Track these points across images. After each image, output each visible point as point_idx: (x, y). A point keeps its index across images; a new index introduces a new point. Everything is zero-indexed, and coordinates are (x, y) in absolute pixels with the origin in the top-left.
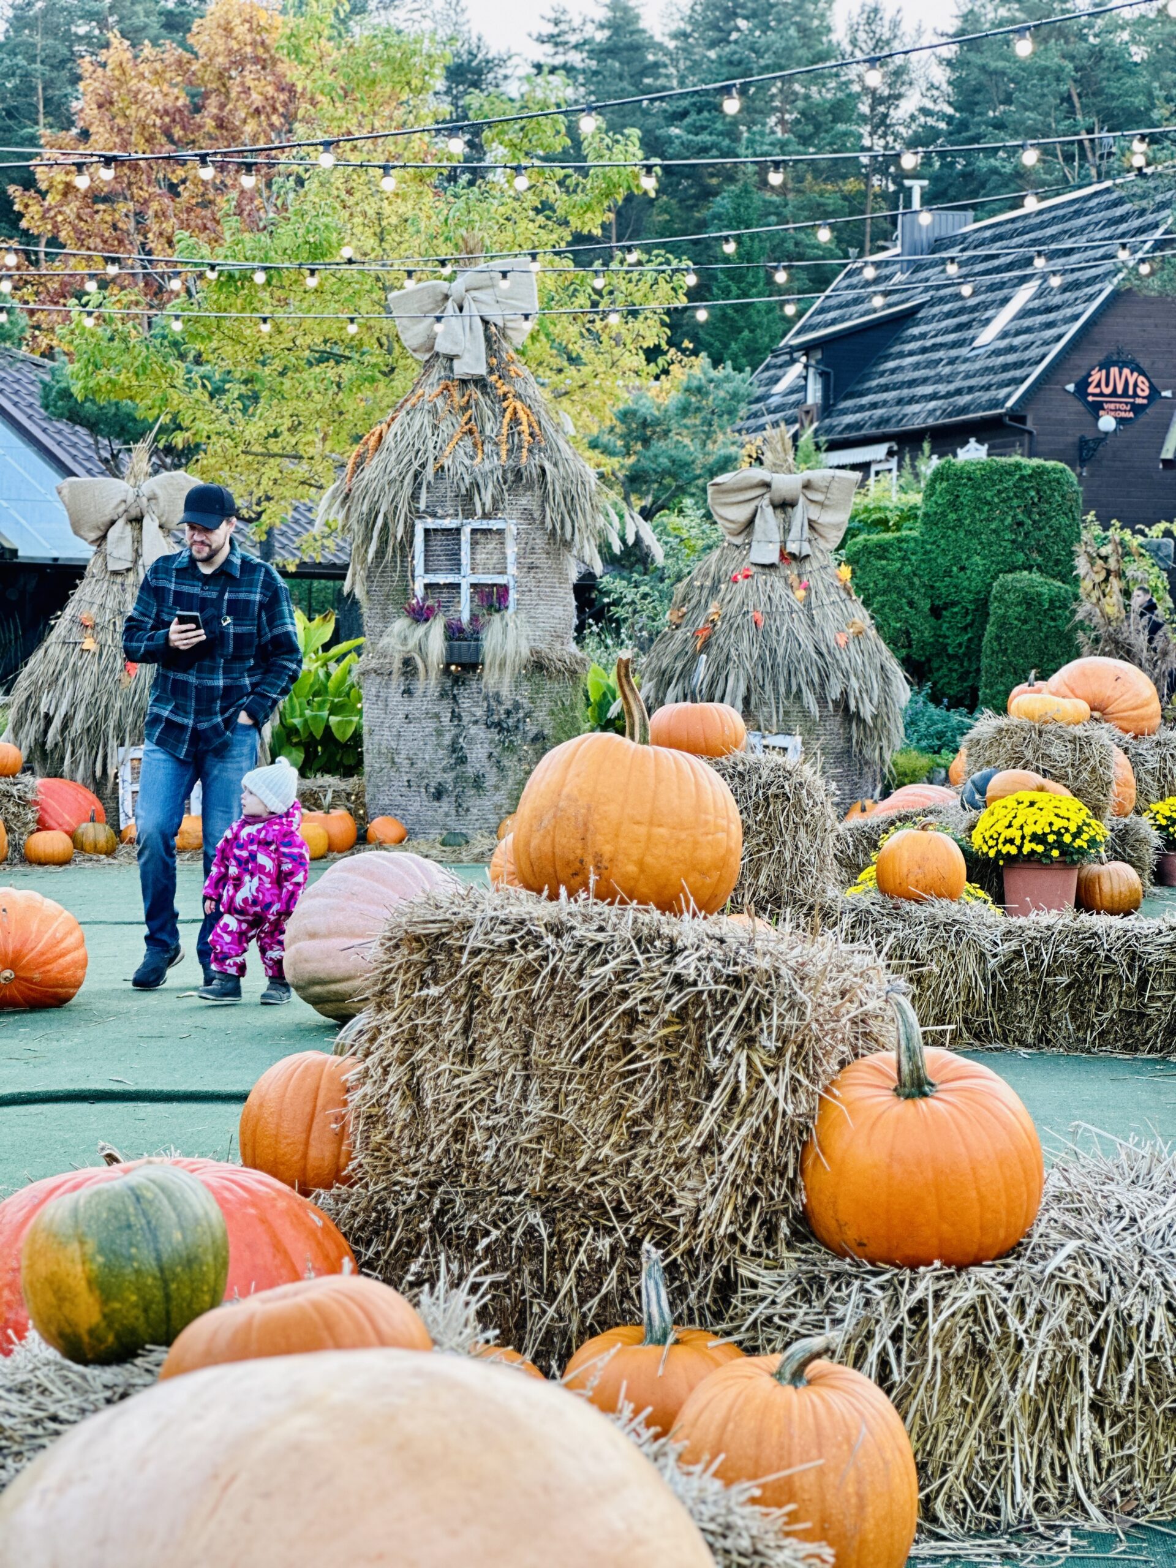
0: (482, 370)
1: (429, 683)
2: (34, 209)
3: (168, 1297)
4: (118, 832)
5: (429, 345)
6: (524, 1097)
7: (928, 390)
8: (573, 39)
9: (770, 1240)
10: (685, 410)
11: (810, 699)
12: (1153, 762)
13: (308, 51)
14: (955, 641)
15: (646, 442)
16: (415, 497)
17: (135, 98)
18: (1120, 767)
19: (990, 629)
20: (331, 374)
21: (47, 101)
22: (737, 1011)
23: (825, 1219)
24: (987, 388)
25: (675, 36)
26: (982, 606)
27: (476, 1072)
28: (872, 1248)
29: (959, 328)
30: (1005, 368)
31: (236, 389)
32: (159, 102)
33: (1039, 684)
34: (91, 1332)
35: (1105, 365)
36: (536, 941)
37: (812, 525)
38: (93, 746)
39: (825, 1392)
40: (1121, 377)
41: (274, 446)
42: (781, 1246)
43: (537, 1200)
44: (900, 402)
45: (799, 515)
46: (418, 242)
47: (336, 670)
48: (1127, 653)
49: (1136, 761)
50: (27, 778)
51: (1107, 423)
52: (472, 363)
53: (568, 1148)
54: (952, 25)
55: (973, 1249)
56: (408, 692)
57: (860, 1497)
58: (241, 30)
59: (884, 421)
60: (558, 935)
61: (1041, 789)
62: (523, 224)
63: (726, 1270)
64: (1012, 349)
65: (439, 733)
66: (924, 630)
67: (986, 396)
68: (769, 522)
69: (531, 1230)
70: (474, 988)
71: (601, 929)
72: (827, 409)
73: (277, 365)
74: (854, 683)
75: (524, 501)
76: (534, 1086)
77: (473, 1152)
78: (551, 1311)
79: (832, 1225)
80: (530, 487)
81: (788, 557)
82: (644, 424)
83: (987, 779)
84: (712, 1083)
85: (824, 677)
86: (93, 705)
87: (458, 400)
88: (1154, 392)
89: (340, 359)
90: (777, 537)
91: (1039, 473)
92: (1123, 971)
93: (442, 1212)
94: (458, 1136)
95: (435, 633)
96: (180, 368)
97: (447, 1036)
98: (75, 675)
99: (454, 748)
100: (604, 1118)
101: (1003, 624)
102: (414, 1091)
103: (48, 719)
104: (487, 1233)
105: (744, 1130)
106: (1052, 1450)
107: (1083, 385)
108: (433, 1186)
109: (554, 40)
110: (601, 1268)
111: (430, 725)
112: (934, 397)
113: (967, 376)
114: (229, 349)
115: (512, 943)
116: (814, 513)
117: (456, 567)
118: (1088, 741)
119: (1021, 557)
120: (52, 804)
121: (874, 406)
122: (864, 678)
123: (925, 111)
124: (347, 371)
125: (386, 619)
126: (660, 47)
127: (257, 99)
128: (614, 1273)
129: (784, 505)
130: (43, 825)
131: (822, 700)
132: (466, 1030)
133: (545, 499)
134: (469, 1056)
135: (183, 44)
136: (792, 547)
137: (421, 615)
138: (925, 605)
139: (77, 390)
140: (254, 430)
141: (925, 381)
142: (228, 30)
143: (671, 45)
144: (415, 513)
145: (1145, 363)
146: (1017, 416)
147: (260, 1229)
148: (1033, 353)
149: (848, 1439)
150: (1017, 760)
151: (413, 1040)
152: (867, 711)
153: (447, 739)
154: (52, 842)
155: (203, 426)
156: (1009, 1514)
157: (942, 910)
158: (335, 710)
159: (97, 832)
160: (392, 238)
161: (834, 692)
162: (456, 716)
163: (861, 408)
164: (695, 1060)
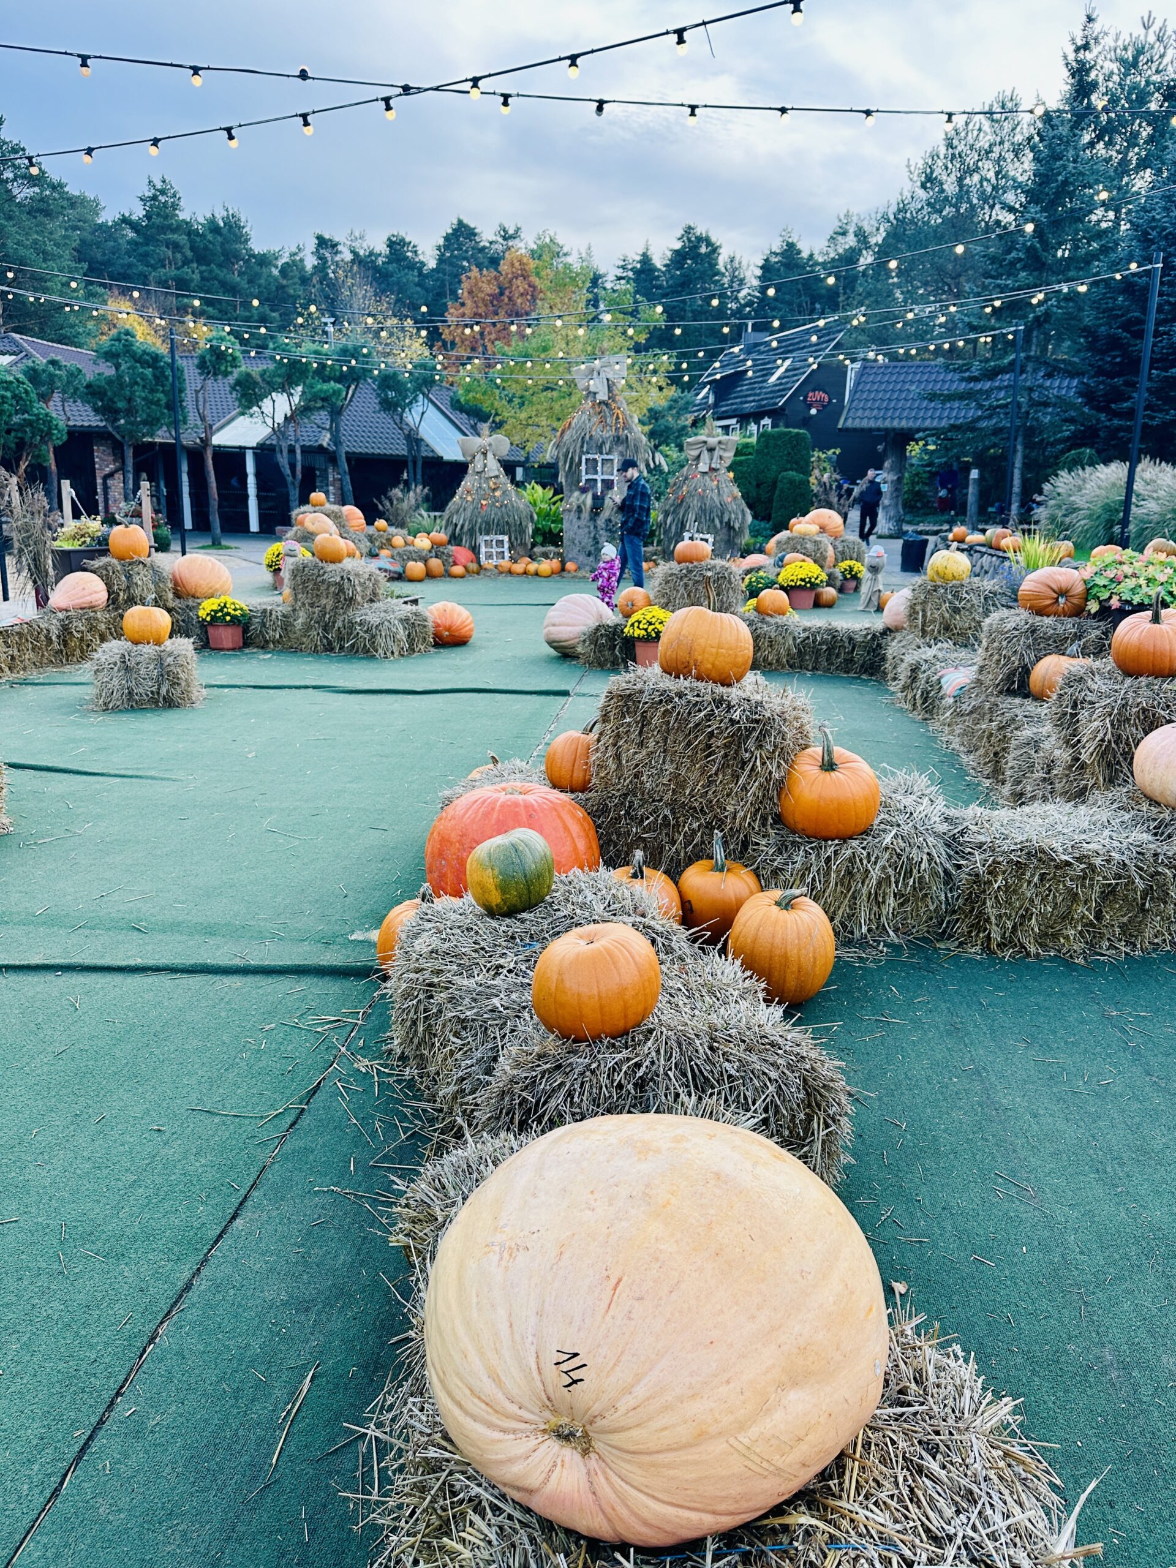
0: (606, 398)
1: (586, 515)
2: (447, 331)
3: (529, 892)
4: (480, 566)
5: (587, 388)
6: (664, 762)
7: (751, 398)
8: (630, 267)
9: (764, 825)
10: (670, 408)
11: (717, 522)
12: (840, 549)
13: (543, 274)
14: (764, 496)
15: (657, 420)
16: (582, 447)
17: (480, 290)
18: (830, 552)
19: (777, 492)
20: (549, 395)
21: (450, 290)
22: (755, 734)
23: (790, 819)
24: (772, 398)
25: (665, 266)
26: (774, 484)
27: (644, 752)
28: (809, 832)
29: (763, 376)
30: (779, 391)
31: (516, 401)
32: (489, 291)
33: (801, 518)
34: (497, 905)
35: (814, 390)
36: (671, 700)
37: (721, 458)
38: (471, 535)
39: (800, 913)
40: (820, 395)
41: (530, 422)
42: (769, 827)
43: (667, 805)
44: (742, 403)
45: (716, 453)
46: (580, 346)
47: (553, 508)
48: (831, 507)
49: (835, 548)
50: (450, 547)
51: (813, 411)
52: (603, 396)
53: (682, 785)
54: (761, 263)
55: (850, 833)
56: (579, 518)
57: (815, 958)
58: (517, 264)
59: (735, 410)
60: (680, 697)
61: (804, 561)
62: (617, 339)
63: (745, 836)
64: (781, 384)
65: (590, 533)
66: (753, 493)
67: (772, 401)
68: (705, 456)
69: (665, 816)
70: (644, 718)
71: (698, 695)
72: (716, 405)
73: (531, 391)
74: (733, 516)
75: (620, 448)
76: (668, 758)
77: (642, 783)
78: (674, 849)
79: (792, 822)
80: (622, 443)
81: (712, 469)
82: (656, 413)
83: (784, 556)
84: (744, 763)
85: (723, 513)
86: (471, 521)
87: (598, 410)
88: (830, 400)
89: (553, 389)
90: (708, 461)
91: (798, 434)
92: (847, 644)
93: (630, 807)
94: (636, 776)
95: (589, 499)
96: (497, 392)
97: (633, 736)
98: (465, 509)
99: (595, 538)
100: (697, 773)
101: (782, 491)
102: (618, 757)
103: (456, 525)
104: (648, 818)
105: (757, 784)
106: (875, 908)
107: (806, 397)
108: (625, 795)
109: (623, 267)
110: (694, 832)
111: (587, 530)
112: (753, 401)
113: (766, 393)
114: (514, 386)
115: (661, 701)
116: (722, 453)
117: (596, 473)
118: (820, 542)
119: (789, 466)
120: (459, 556)
121: (732, 404)
122: (736, 514)
123: (749, 294)
124: (555, 394)
125: (571, 491)
126: (659, 270)
127: (521, 290)
128: (699, 834)
129: (711, 450)
130: (455, 564)
131: (721, 522)
132: (641, 733)
133: (627, 447)
134: (641, 744)
135: (496, 270)
136: (713, 466)
137: (584, 490)
138: (754, 483)
139: (462, 400)
140: (523, 415)
141: (750, 395)
142: (512, 265)
143: (664, 269)
144: (582, 453)
145: (827, 390)
146: (782, 408)
147: (558, 821)
148: (789, 386)
149: (810, 935)
150: (795, 550)
151: (618, 736)
152: (737, 526)
153: (592, 535)
154: (458, 570)
155: (506, 414)
156: (857, 934)
157: (780, 619)
158: (553, 522)
159: (473, 566)
160: (571, 344)
161: (726, 519)
162: (595, 527)
163: (727, 405)
164: (737, 752)
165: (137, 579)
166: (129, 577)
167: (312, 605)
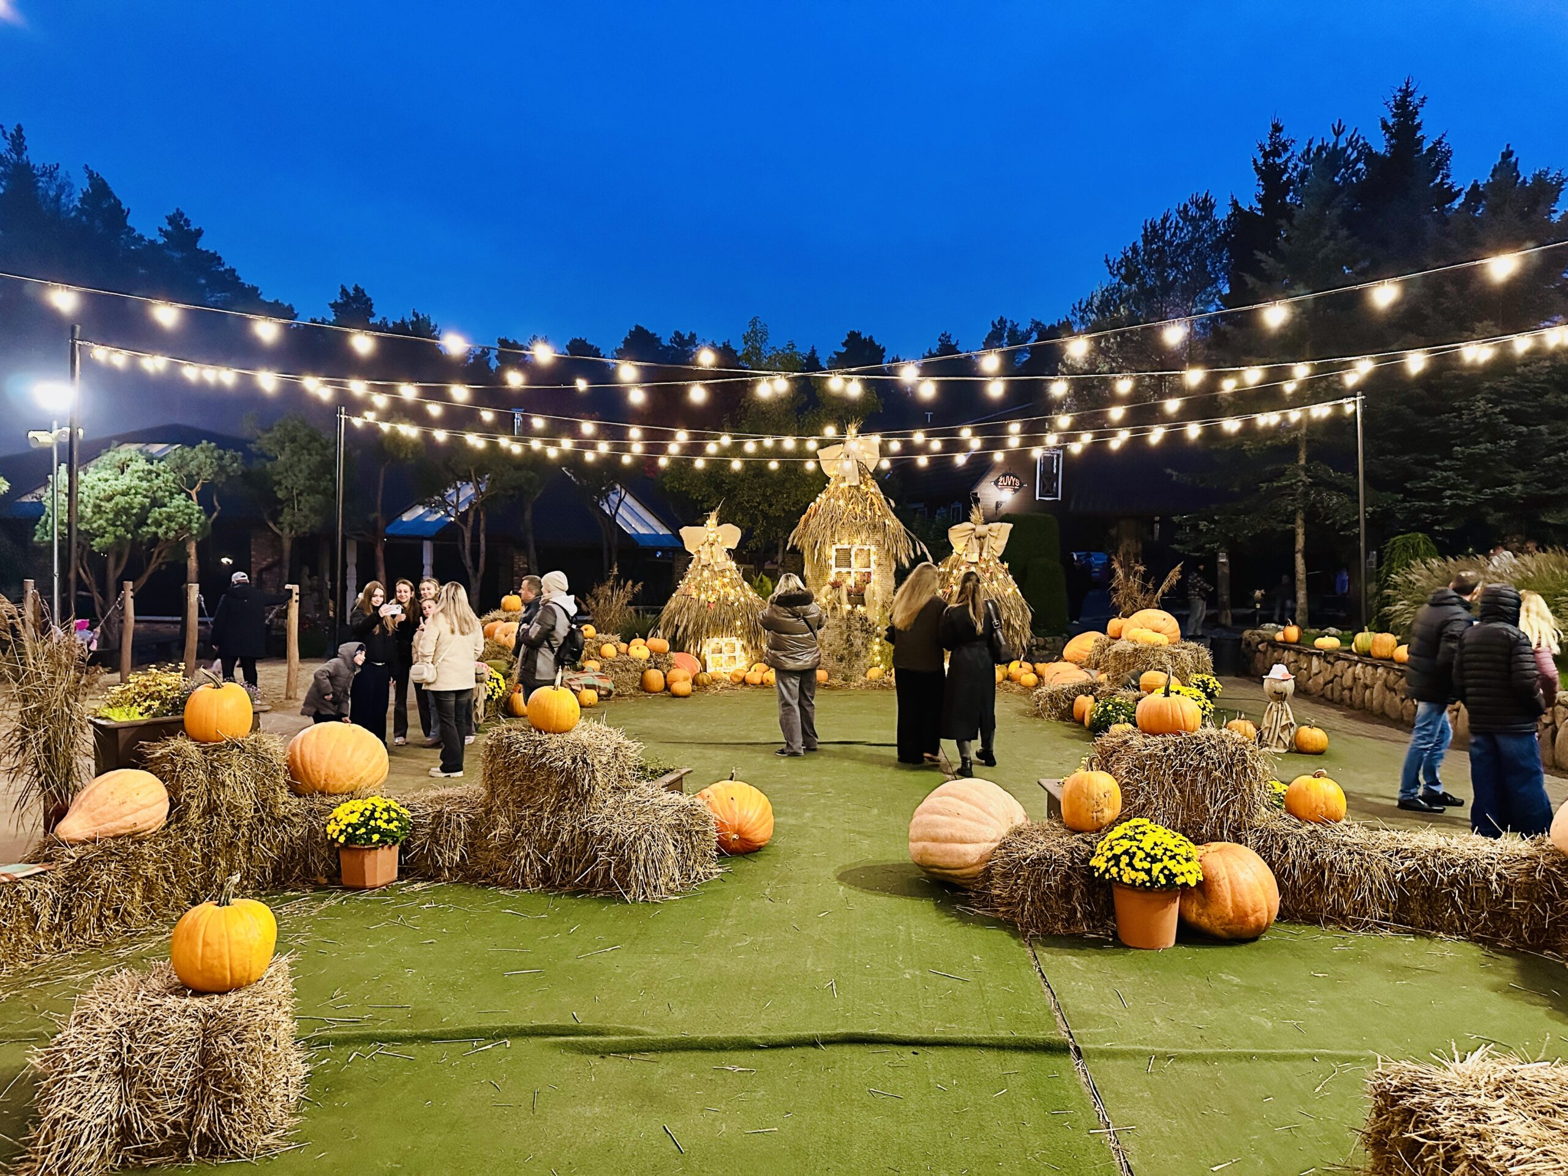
0: (857, 483)
16: (832, 536)
26: (1024, 571)
35: (1004, 475)
37: (992, 547)
38: (696, 640)
40: (1010, 480)
50: (670, 653)
65: (841, 634)
68: (975, 544)
75: (877, 537)
80: (879, 531)
81: (982, 559)
86: (695, 621)
98: (688, 609)
99: (848, 640)
101: (1033, 579)
103: (678, 627)
107: (996, 482)
111: (839, 630)
116: (993, 541)
117: (849, 565)
120: (681, 664)
129: (980, 538)
133: (885, 536)
137: (836, 585)
144: (832, 542)
153: (845, 637)
162: (849, 627)
165: (225, 776)
166: (213, 772)
167: (520, 804)
